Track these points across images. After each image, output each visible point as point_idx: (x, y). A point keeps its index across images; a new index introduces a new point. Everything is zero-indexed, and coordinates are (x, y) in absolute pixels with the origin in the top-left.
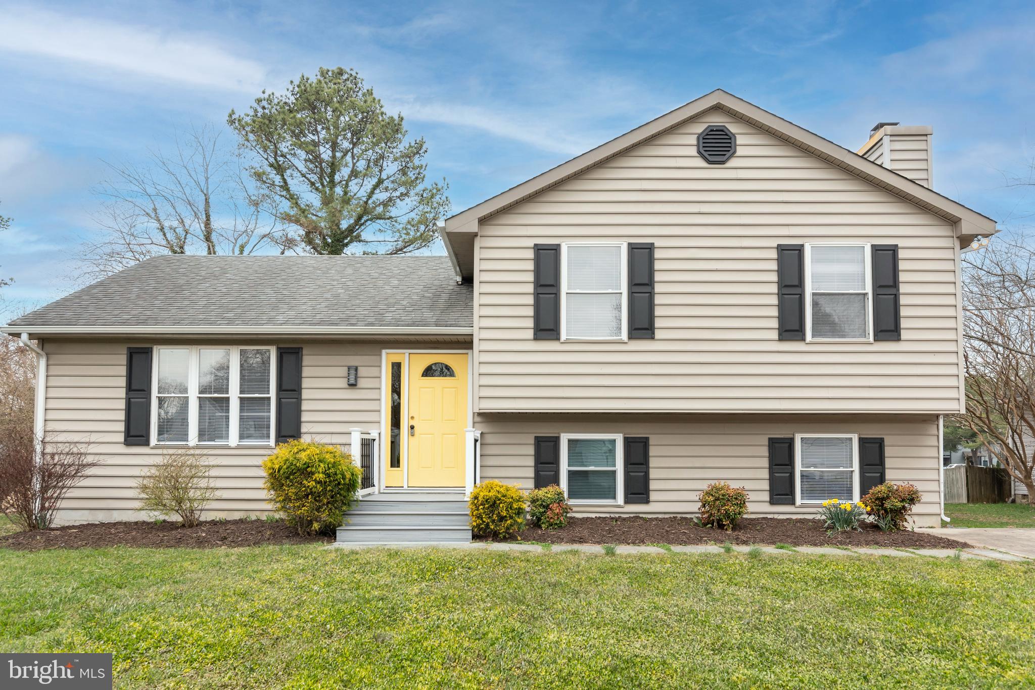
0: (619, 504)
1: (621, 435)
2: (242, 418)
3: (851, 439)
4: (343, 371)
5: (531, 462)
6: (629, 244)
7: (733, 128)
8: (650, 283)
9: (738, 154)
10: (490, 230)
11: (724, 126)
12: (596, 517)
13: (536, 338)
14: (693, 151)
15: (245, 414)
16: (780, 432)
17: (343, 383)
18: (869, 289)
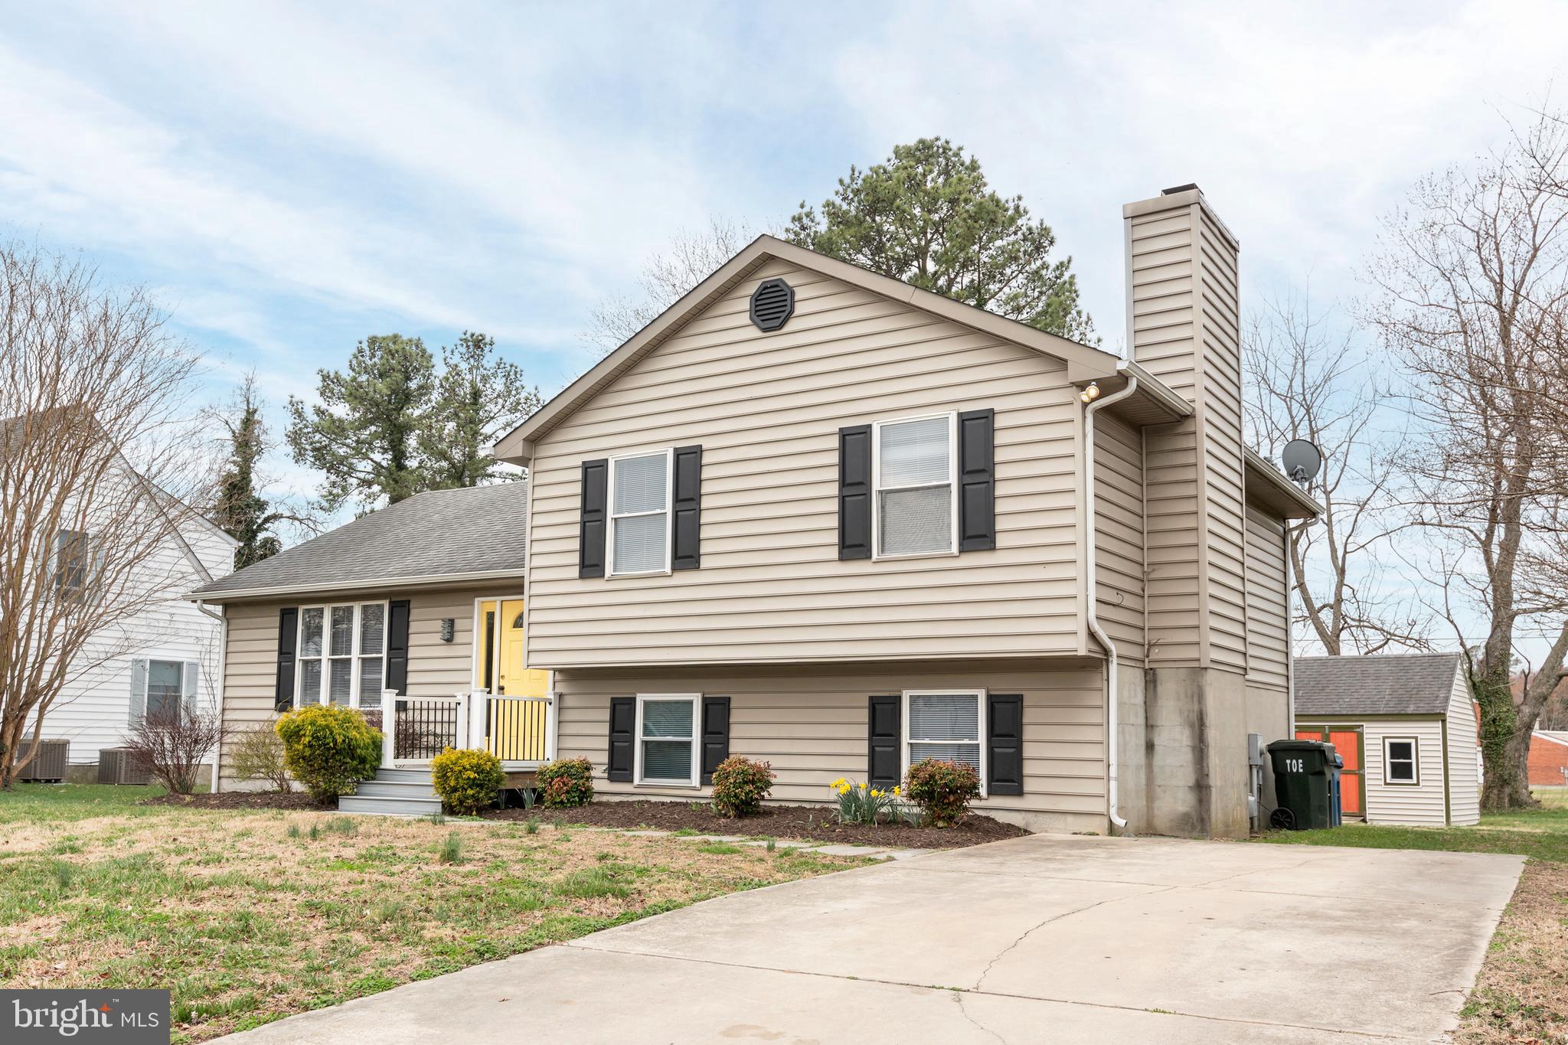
0: (693, 785)
1: (699, 695)
2: (363, 681)
3: (975, 697)
4: (438, 625)
5: (605, 729)
6: (676, 450)
7: (791, 280)
8: (697, 498)
9: (797, 312)
10: (545, 450)
11: (780, 279)
12: (671, 802)
13: (583, 576)
14: (745, 319)
15: (367, 676)
16: (882, 689)
17: (437, 639)
18: (953, 478)
